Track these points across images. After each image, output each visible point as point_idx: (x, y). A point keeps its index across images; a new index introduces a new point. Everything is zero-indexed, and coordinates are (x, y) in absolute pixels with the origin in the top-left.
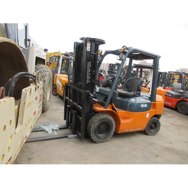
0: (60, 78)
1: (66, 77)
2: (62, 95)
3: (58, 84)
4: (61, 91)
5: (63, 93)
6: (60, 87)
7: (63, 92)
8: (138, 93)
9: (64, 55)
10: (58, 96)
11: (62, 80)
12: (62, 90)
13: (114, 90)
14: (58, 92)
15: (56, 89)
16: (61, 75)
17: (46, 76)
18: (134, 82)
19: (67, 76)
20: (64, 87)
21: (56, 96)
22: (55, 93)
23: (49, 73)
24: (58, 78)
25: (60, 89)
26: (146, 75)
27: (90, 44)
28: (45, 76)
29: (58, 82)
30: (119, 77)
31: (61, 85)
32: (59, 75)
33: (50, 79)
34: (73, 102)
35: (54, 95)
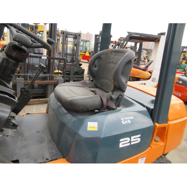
8: (114, 97)
18: (109, 63)
26: (148, 53)
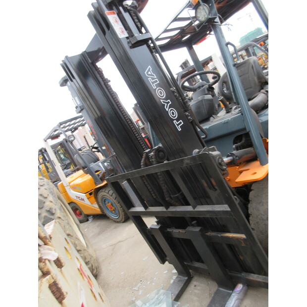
0: (72, 184)
1: (81, 176)
2: (98, 211)
3: (75, 198)
4: (90, 205)
5: (100, 207)
6: (83, 200)
7: (96, 206)
9: (48, 139)
10: (90, 219)
11: (78, 185)
12: (92, 204)
13: (247, 104)
14: (86, 212)
15: (77, 209)
16: (69, 179)
17: (46, 198)
19: (81, 172)
20: (90, 194)
21: (88, 220)
22: (82, 218)
23: (46, 187)
24: (67, 189)
25: (87, 202)
27: (116, 16)
28: (44, 200)
29: (74, 194)
30: (235, 65)
31: (83, 196)
32: (65, 180)
33: (59, 198)
34: (169, 210)
35: (81, 222)
